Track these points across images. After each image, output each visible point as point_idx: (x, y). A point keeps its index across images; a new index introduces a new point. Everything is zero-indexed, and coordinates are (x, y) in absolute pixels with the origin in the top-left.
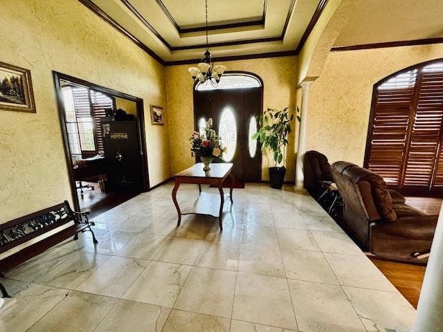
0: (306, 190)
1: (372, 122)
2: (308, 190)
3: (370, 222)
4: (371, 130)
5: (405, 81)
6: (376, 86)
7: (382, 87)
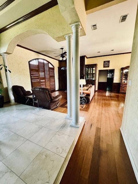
0: (17, 103)
1: (31, 74)
2: (18, 103)
3: (49, 101)
4: (31, 77)
6: (29, 62)
7: (31, 63)
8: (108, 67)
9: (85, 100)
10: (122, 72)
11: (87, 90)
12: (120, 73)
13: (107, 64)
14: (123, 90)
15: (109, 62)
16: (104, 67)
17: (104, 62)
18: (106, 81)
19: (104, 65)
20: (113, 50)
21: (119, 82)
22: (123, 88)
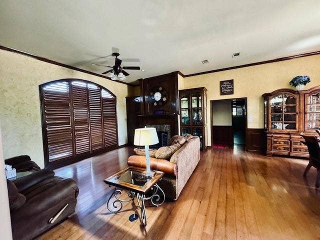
4: (44, 119)
5: (63, 88)
6: (41, 87)
7: (46, 88)
8: (232, 93)
9: (159, 192)
10: (266, 103)
11: (168, 158)
12: (262, 106)
13: (227, 86)
14: (275, 148)
15: (231, 82)
16: (222, 93)
17: (222, 83)
18: (231, 125)
19: (221, 90)
20: (238, 54)
21: (262, 127)
22: (275, 142)
